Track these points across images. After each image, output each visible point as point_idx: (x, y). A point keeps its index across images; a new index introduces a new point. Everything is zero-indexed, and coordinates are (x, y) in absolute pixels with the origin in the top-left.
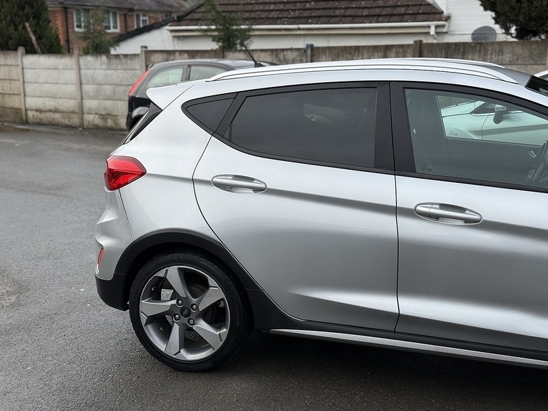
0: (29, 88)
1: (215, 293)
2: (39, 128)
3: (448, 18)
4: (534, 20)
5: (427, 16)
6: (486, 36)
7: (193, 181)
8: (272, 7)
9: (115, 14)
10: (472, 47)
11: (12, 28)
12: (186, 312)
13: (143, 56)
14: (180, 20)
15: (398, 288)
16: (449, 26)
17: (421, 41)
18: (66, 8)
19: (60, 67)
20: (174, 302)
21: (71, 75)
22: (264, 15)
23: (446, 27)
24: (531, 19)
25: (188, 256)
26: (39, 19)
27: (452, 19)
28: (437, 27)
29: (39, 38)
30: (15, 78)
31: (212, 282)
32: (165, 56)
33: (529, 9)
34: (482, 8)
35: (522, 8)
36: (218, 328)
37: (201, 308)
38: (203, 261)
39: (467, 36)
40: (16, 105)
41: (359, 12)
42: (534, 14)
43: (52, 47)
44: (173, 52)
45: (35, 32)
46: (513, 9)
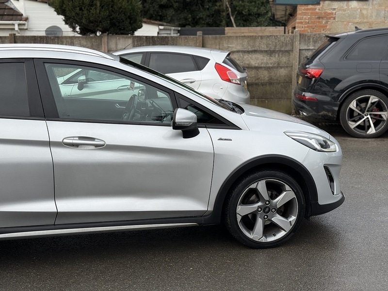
3: (27, 19)
4: (92, 22)
5: (11, 17)
6: (55, 32)
10: (52, 39)
16: (28, 25)
17: (15, 34)
23: (26, 25)
27: (30, 19)
28: (19, 25)
33: (89, 15)
34: (56, 13)
35: (83, 14)
39: (42, 32)
42: (91, 19)
46: (78, 14)
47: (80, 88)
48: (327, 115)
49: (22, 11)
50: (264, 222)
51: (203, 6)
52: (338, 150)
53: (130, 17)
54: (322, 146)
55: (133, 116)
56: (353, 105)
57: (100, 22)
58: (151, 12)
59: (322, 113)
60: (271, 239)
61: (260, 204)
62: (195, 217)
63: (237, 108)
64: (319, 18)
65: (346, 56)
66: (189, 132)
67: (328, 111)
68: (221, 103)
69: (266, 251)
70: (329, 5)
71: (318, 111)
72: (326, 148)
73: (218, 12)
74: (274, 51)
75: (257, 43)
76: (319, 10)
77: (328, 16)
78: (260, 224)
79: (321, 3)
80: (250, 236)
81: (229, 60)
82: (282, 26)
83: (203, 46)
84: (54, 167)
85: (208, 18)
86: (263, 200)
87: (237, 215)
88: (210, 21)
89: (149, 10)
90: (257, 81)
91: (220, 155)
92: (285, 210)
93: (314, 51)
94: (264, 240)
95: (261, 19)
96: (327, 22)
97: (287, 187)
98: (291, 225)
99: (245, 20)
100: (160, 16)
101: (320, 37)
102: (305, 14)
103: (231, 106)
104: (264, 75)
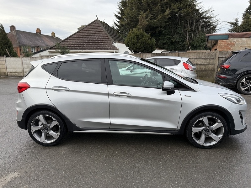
0: (8, 66)
1: (55, 122)
2: (11, 77)
3: (118, 49)
5: (113, 49)
7: (46, 89)
8: (75, 45)
9: (34, 48)
11: (2, 50)
12: (46, 129)
13: (40, 57)
14: (51, 48)
15: (110, 116)
18: (20, 46)
19: (17, 61)
20: (42, 126)
21: (20, 63)
22: (73, 47)
23: (118, 51)
24: (137, 49)
25: (46, 112)
26: (10, 48)
27: (119, 49)
28: (116, 51)
29: (10, 53)
30: (3, 64)
31: (54, 119)
32: (46, 57)
33: (136, 46)
34: (126, 46)
36: (57, 133)
37: (51, 127)
38: (50, 113)
40: (4, 71)
41: (97, 47)
43: (14, 55)
44: (49, 56)
45: (9, 52)
46: (133, 46)
47: (131, 72)
48: (231, 84)
49: (117, 47)
50: (205, 136)
51: (179, 43)
52: (245, 103)
53: (151, 47)
54: (238, 101)
55: (145, 83)
56: (244, 81)
57: (140, 48)
58: (160, 46)
59: (229, 83)
60: (208, 144)
61: (204, 128)
62: (171, 131)
63: (194, 81)
64: (228, 45)
65: (241, 60)
66: (170, 92)
67: (231, 82)
68: (186, 78)
69: (206, 150)
70: (232, 40)
71: (227, 83)
72: (239, 102)
73: (185, 45)
74: (207, 58)
75: (201, 55)
76: (228, 42)
77: (232, 44)
78: (203, 137)
79: (229, 39)
80: (198, 142)
81: (189, 61)
82: (209, 50)
83: (178, 56)
84: (109, 104)
85: (180, 48)
86: (206, 126)
87: (192, 132)
88: (181, 48)
89: (159, 45)
90: (200, 70)
91: (185, 104)
92: (217, 132)
93: (225, 58)
94: (204, 145)
95: (201, 47)
96: (231, 47)
97: (219, 121)
98: (219, 139)
99: (195, 48)
100: (163, 47)
101: (228, 53)
102: (222, 43)
103: (191, 80)
104: (203, 68)
